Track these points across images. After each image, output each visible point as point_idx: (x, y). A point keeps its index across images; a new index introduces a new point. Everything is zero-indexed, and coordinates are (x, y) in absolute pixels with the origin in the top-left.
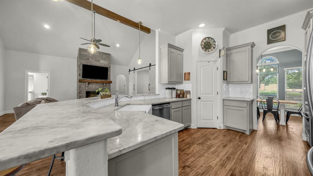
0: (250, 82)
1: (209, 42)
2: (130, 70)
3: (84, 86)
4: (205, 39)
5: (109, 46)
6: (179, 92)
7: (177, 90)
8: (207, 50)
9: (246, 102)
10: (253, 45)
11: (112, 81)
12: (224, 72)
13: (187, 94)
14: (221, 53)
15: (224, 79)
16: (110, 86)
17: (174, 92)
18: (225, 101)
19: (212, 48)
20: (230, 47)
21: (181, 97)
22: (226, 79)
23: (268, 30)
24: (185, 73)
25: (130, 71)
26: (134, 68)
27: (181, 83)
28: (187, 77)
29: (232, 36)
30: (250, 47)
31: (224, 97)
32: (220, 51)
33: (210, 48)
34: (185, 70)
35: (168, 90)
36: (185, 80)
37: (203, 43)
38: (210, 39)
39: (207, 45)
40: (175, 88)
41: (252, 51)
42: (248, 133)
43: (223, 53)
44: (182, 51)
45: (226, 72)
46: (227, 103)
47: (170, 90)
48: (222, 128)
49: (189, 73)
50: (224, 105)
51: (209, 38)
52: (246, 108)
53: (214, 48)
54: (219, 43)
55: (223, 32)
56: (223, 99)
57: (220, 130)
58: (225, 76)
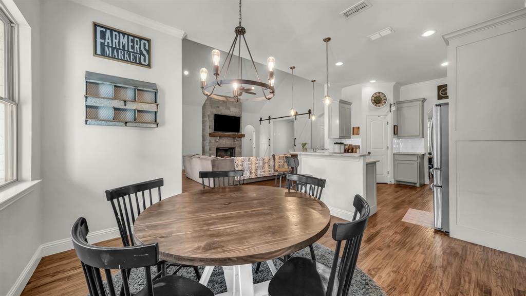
0: (421, 136)
1: (379, 97)
2: (261, 118)
3: (214, 141)
4: (375, 94)
5: (255, 94)
6: (347, 147)
7: (345, 145)
8: (378, 105)
9: (416, 156)
10: (424, 100)
11: (244, 135)
12: (394, 126)
13: (356, 149)
14: (392, 108)
15: (394, 134)
16: (241, 140)
17: (343, 147)
18: (396, 156)
19: (383, 103)
20: (401, 100)
21: (350, 152)
22: (397, 134)
23: (438, 87)
24: (353, 128)
25: (261, 120)
26: (269, 117)
27: (349, 137)
28: (356, 131)
29: (403, 88)
30: (421, 102)
31: (395, 152)
32: (390, 105)
33: (380, 103)
34: (354, 124)
35: (337, 145)
36: (353, 134)
37: (373, 98)
38: (381, 94)
39: (378, 100)
40: (343, 143)
41: (423, 106)
42: (418, 185)
43: (393, 108)
44: (350, 105)
45: (397, 126)
46: (397, 157)
47: (339, 145)
48: (393, 183)
49: (359, 128)
50: (394, 160)
51: (379, 93)
52: (416, 162)
53: (385, 103)
54: (390, 99)
55: (394, 87)
56: (394, 154)
57: (391, 185)
58: (396, 131)
